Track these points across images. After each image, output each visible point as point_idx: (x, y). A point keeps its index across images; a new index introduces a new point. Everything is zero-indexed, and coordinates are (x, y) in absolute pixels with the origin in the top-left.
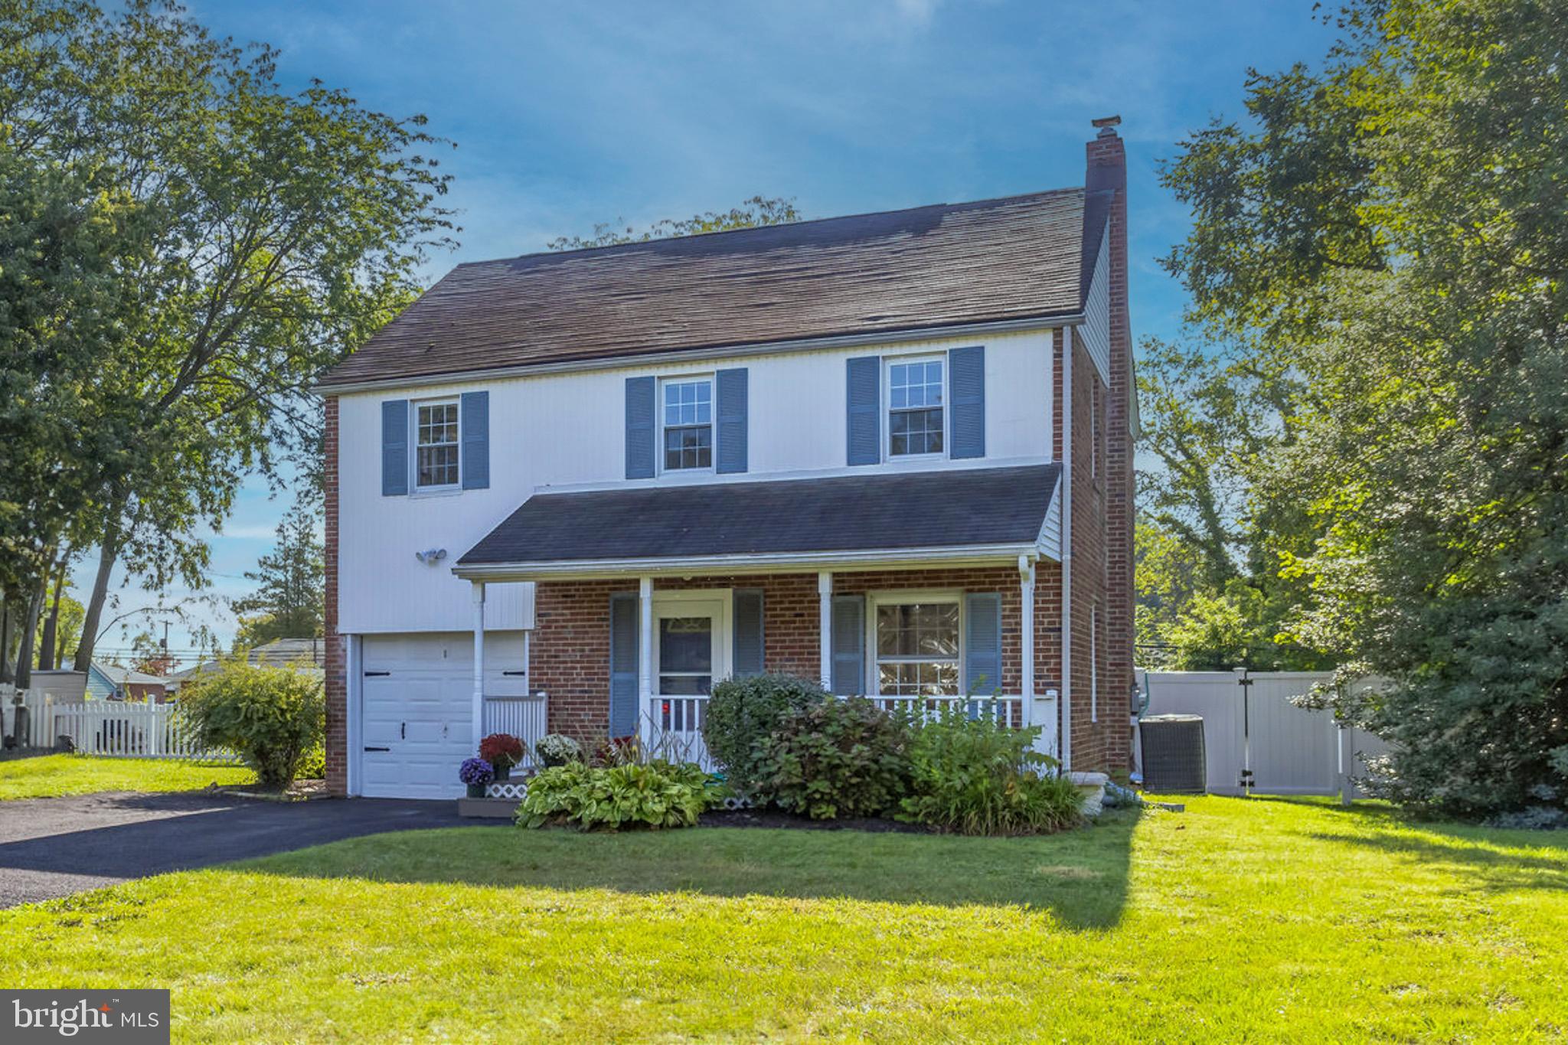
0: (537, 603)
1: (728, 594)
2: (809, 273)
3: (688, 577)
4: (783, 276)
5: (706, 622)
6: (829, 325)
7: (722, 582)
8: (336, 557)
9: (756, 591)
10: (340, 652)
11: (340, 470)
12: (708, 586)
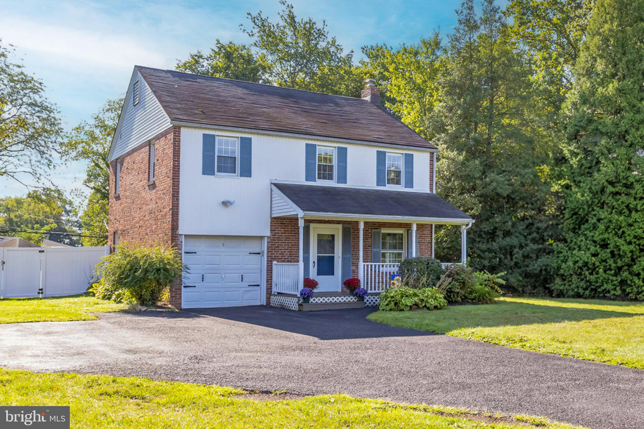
0: (271, 226)
1: (340, 226)
2: (317, 112)
3: (327, 219)
4: (312, 111)
5: (333, 236)
6: (364, 137)
7: (338, 222)
8: (178, 200)
9: (349, 226)
10: (179, 243)
11: (181, 160)
12: (333, 223)
